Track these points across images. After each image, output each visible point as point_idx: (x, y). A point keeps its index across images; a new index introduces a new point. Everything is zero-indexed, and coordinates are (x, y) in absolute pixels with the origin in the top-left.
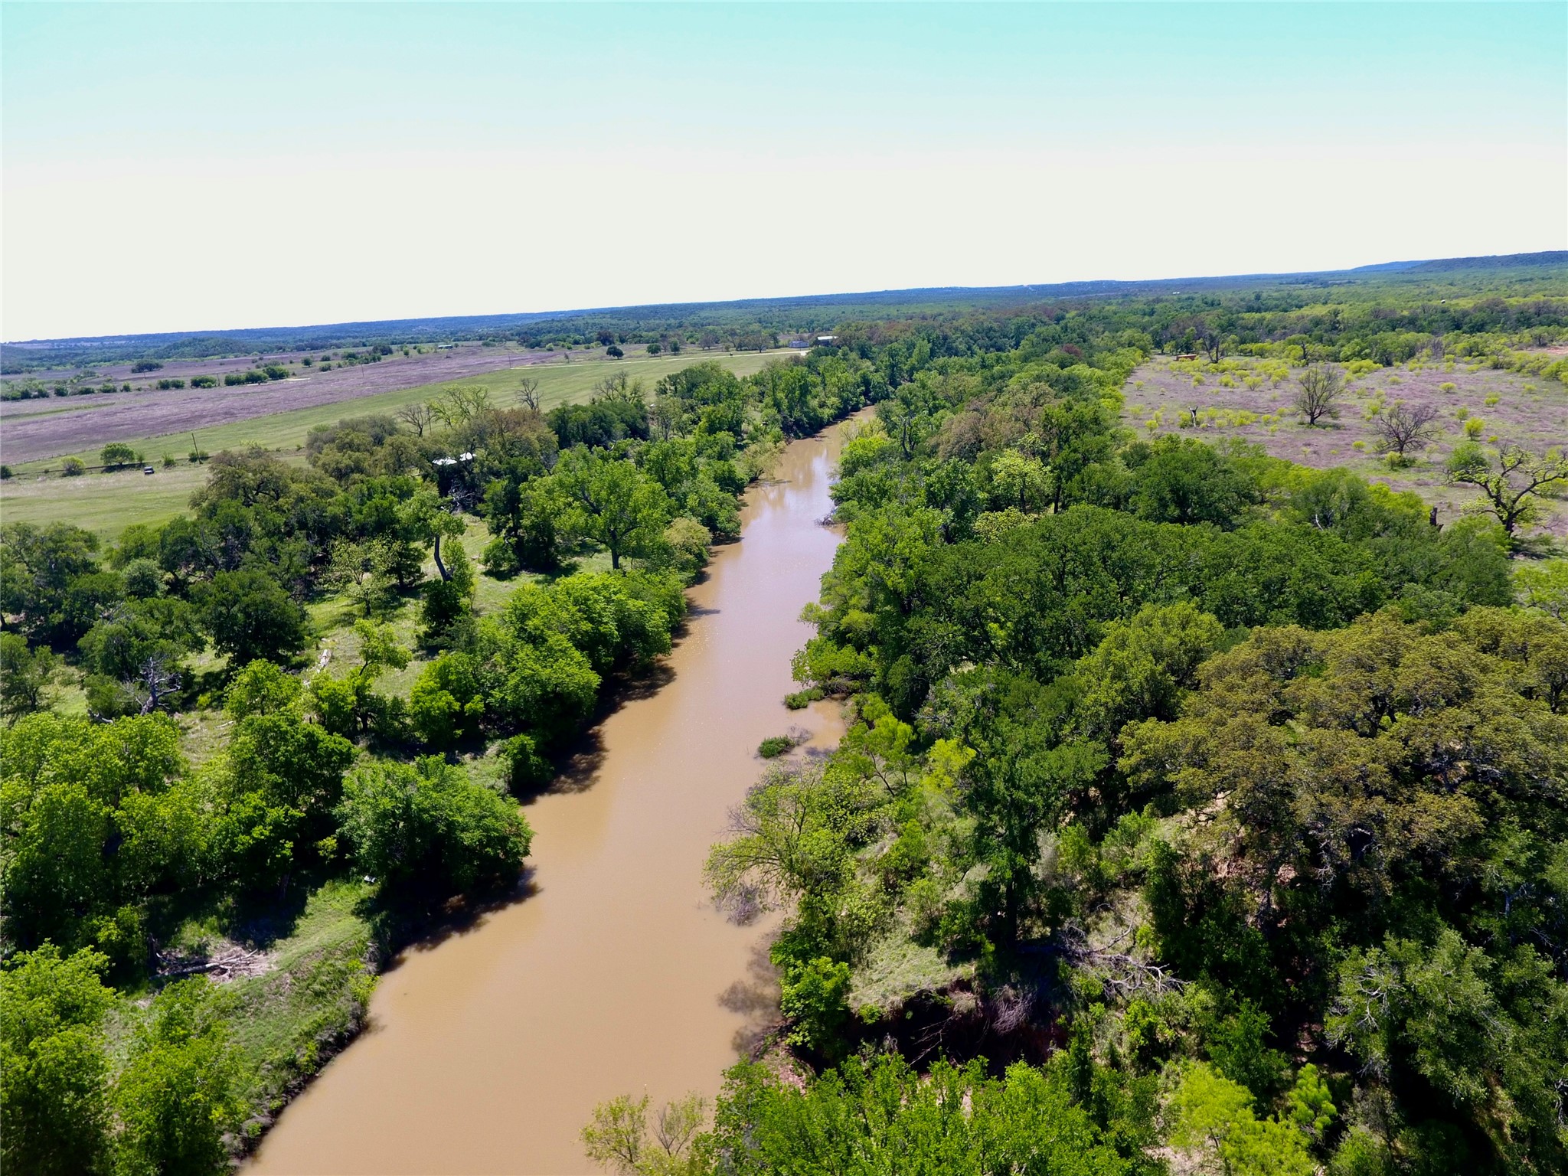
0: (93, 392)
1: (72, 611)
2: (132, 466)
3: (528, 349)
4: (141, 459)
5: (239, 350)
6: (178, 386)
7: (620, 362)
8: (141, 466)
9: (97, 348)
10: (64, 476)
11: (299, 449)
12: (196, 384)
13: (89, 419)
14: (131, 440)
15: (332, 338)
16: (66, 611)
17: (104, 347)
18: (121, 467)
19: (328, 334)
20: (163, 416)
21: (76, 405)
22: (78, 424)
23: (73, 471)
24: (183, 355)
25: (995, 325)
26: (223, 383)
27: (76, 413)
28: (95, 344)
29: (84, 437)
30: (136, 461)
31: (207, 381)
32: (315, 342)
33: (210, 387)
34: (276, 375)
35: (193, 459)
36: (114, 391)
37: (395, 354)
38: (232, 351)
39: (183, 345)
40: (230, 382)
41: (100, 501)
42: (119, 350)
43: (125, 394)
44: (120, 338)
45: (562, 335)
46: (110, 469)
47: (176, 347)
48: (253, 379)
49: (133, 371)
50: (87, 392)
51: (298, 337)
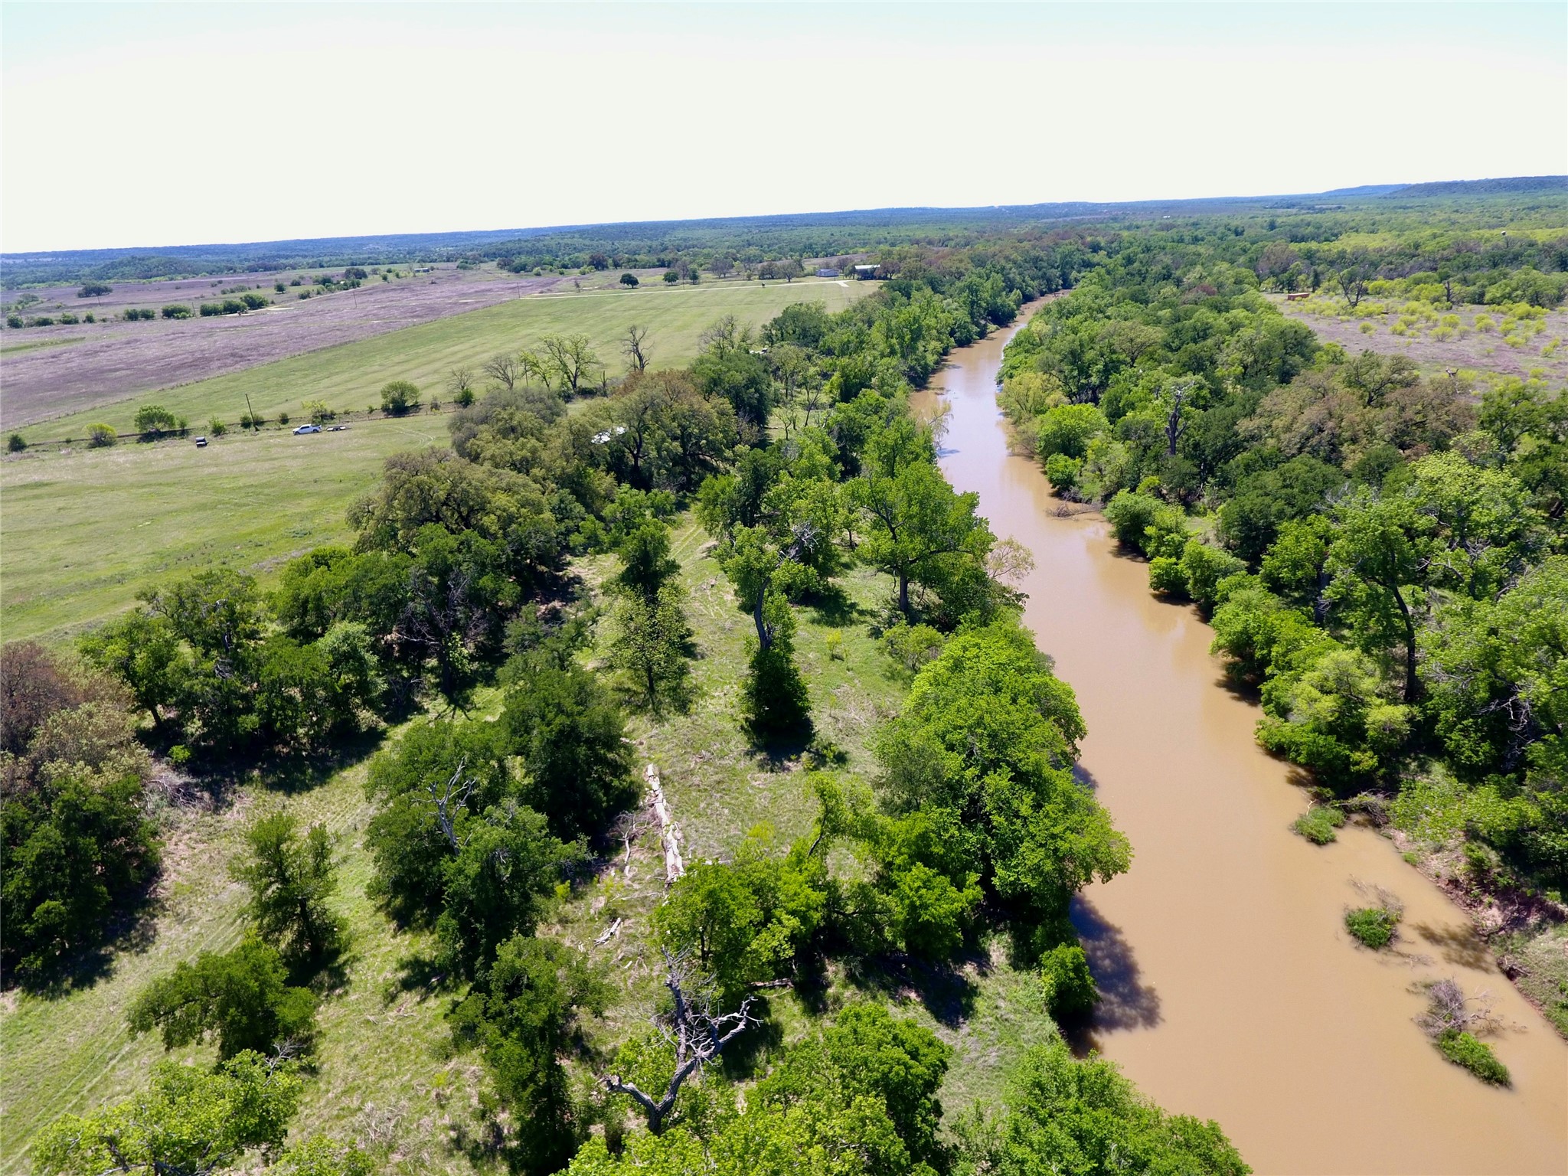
0: (51, 323)
1: (270, 711)
2: (172, 434)
3: (512, 274)
4: (183, 425)
5: (188, 272)
6: (148, 316)
7: (634, 292)
8: (184, 433)
9: (22, 266)
10: (92, 446)
11: (371, 411)
12: (169, 314)
13: (69, 361)
14: (142, 393)
15: (279, 257)
16: (261, 711)
17: (29, 265)
18: (159, 435)
19: (274, 253)
20: (158, 359)
21: (42, 340)
22: (59, 369)
23: (101, 441)
24: (123, 276)
25: (1042, 254)
26: (198, 313)
27: (48, 351)
28: (18, 261)
29: (82, 387)
30: (177, 428)
31: (180, 311)
32: (266, 262)
33: (184, 317)
34: (255, 304)
35: (246, 424)
36: (76, 322)
37: (370, 277)
38: (177, 272)
39: (121, 264)
40: (206, 312)
41: (167, 490)
42: (48, 269)
43: (89, 326)
44: (44, 254)
45: (548, 258)
46: (148, 438)
47: (113, 266)
48: (231, 309)
49: (80, 295)
50: (45, 323)
51: (243, 256)
